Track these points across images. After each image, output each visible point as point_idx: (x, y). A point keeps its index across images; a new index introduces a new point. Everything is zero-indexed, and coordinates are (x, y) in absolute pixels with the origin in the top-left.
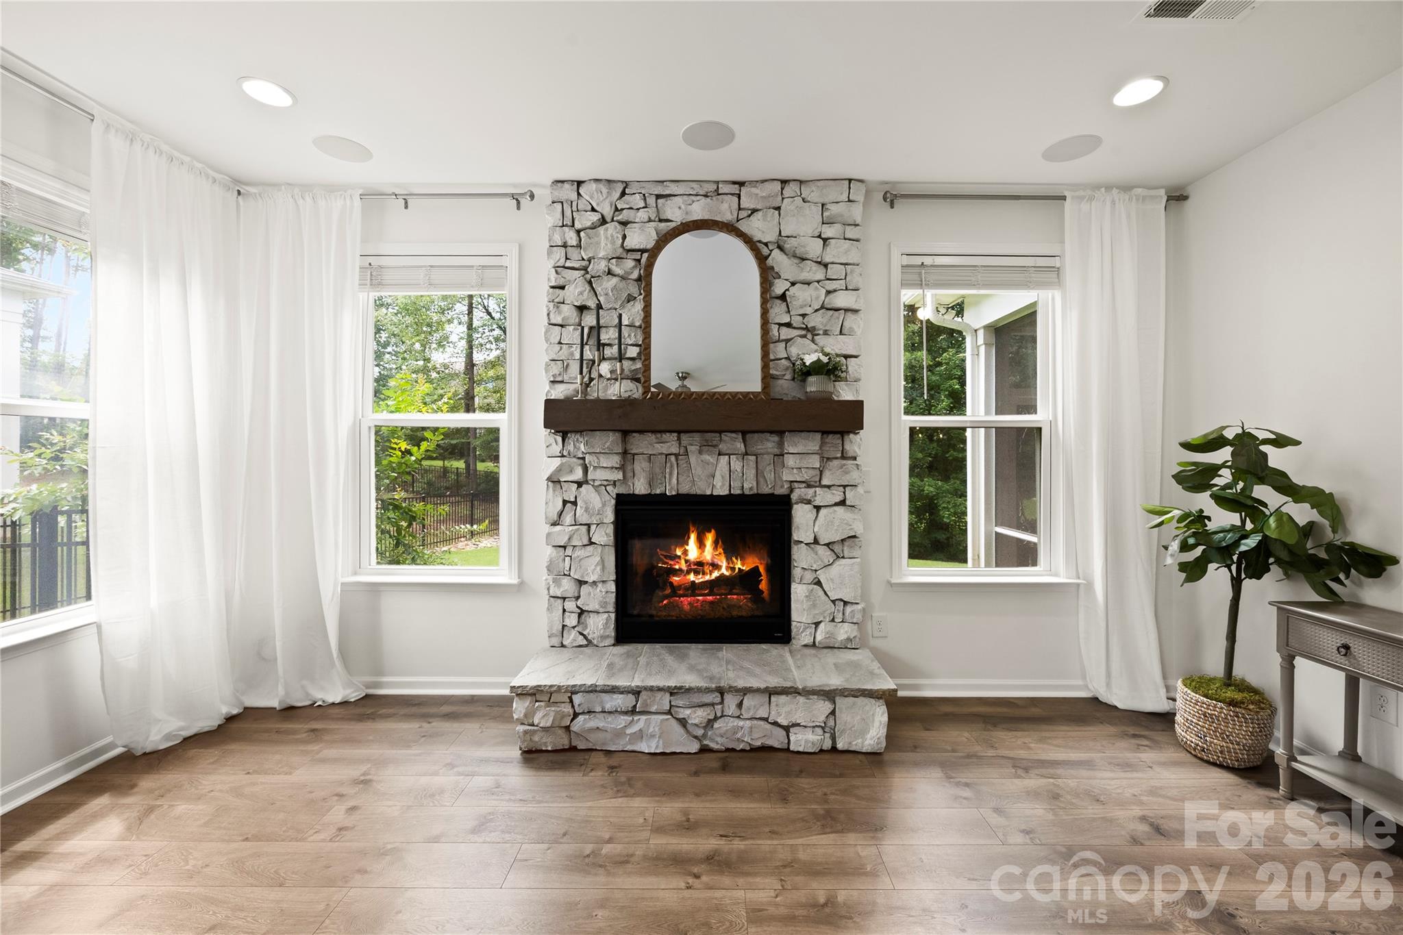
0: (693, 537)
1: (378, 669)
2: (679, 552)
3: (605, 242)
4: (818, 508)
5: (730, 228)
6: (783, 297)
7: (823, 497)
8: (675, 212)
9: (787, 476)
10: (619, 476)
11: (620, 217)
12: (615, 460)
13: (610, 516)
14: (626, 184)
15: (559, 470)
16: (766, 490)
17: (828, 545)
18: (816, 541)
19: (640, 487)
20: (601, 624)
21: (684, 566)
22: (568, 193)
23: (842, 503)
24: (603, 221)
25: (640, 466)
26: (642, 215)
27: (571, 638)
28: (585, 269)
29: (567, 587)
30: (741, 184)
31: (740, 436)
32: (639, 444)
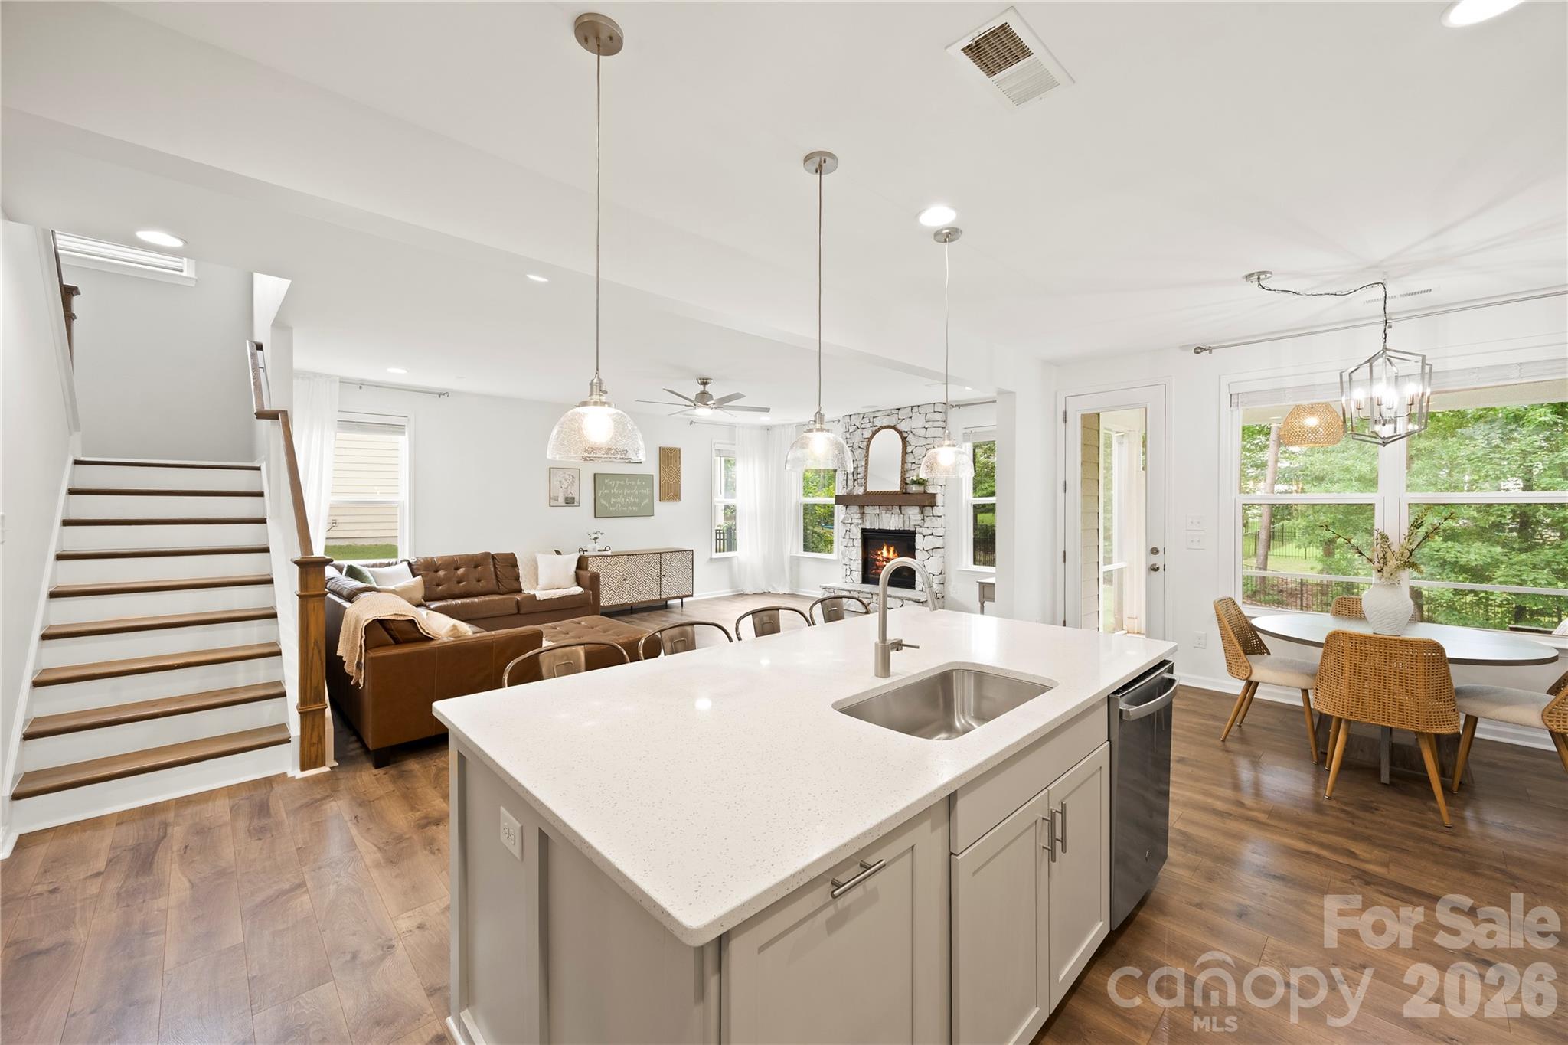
0: (885, 548)
1: (798, 586)
2: (879, 553)
3: (858, 437)
4: (924, 536)
5: (894, 428)
6: (912, 452)
7: (926, 532)
8: (879, 423)
9: (912, 523)
10: (860, 521)
11: (863, 426)
12: (858, 516)
13: (859, 536)
14: (864, 414)
15: (844, 519)
16: (907, 529)
17: (927, 551)
18: (924, 550)
19: (868, 527)
20: (857, 575)
21: (881, 559)
22: (848, 418)
23: (932, 534)
24: (858, 428)
25: (867, 518)
26: (868, 425)
27: (848, 579)
28: (852, 446)
29: (847, 561)
30: (899, 409)
31: (898, 507)
32: (868, 510)
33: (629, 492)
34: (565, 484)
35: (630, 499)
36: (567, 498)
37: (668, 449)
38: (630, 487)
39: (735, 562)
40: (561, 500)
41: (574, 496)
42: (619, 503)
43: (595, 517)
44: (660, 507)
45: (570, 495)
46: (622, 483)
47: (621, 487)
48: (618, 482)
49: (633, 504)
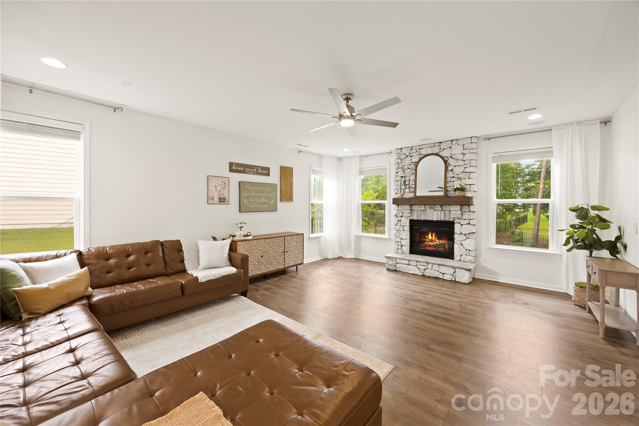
0: (430, 234)
1: (359, 253)
3: (407, 161)
4: (462, 225)
5: (437, 154)
6: (452, 170)
7: (463, 222)
8: (424, 152)
9: (452, 216)
10: (410, 215)
11: (411, 155)
12: (409, 211)
13: (408, 224)
14: (412, 147)
15: (397, 213)
16: (447, 219)
17: (465, 235)
18: (461, 233)
19: (415, 218)
20: (407, 249)
21: (428, 240)
22: (398, 150)
23: (469, 224)
24: (407, 156)
25: (415, 213)
26: (416, 154)
27: (399, 251)
28: (403, 168)
29: (398, 240)
30: (441, 143)
31: (440, 206)
32: (415, 208)
33: (262, 195)
34: (219, 188)
35: (263, 200)
36: (220, 199)
37: (286, 167)
38: (262, 192)
39: (322, 240)
40: (216, 200)
41: (225, 197)
42: (256, 202)
43: (240, 211)
44: (280, 205)
45: (223, 196)
46: (258, 188)
47: (256, 191)
48: (255, 188)
49: (264, 203)
